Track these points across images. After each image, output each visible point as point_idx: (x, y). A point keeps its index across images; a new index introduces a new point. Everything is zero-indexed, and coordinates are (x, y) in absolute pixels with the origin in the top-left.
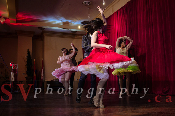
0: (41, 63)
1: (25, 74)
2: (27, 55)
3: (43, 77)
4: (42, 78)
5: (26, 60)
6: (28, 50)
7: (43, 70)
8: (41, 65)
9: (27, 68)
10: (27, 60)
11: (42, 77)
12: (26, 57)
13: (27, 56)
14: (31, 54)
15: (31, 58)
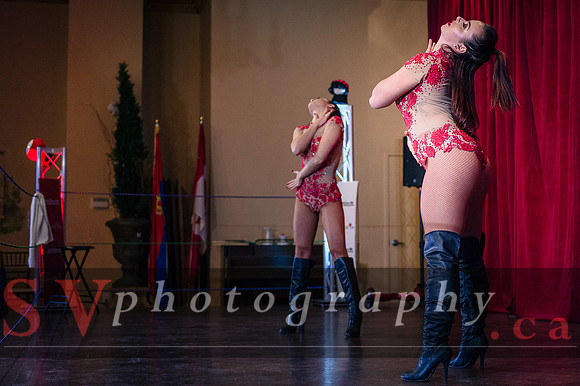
0: (195, 141)
1: (104, 204)
2: (117, 97)
3: (202, 224)
4: (199, 229)
5: (112, 124)
6: (123, 67)
7: (200, 183)
8: (194, 154)
9: (116, 168)
10: (118, 125)
11: (198, 222)
12: (111, 107)
13: (117, 105)
14: (137, 91)
15: (140, 115)
